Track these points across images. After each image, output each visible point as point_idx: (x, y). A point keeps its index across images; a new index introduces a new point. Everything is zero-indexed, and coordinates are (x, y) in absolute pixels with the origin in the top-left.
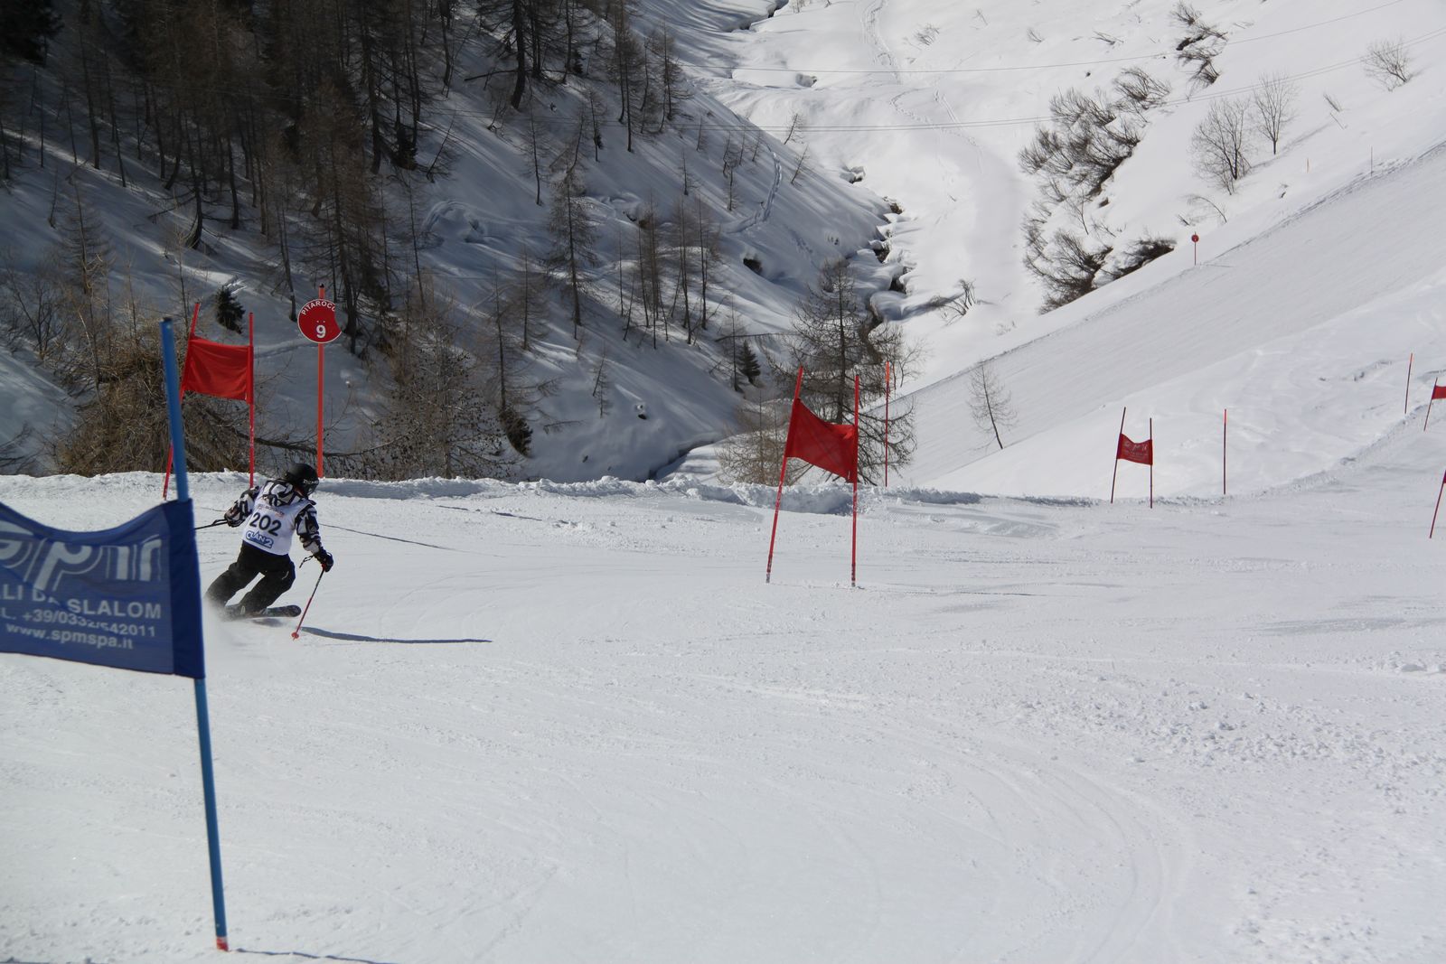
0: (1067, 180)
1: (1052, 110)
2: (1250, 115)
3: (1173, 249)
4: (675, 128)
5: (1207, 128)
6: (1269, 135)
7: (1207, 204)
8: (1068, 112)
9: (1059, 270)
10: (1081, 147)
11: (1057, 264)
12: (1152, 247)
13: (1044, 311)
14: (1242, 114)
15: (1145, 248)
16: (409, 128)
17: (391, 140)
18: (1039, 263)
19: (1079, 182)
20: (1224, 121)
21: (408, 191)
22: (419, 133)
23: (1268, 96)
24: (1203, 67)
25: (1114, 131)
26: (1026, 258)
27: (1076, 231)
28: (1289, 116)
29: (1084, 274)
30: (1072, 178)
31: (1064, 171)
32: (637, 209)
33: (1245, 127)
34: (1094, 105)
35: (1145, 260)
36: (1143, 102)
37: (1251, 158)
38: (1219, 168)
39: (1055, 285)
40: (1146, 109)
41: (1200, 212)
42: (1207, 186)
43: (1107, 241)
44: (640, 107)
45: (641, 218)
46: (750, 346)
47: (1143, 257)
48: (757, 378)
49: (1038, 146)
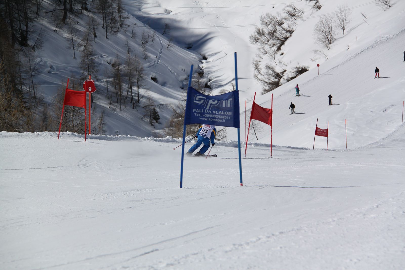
0: (268, 46)
1: (261, 21)
2: (334, 21)
3: (308, 70)
4: (123, 30)
5: (319, 26)
6: (342, 28)
7: (321, 53)
8: (267, 21)
9: (268, 78)
10: (272, 34)
11: (266, 77)
12: (300, 69)
13: (263, 93)
14: (332, 20)
15: (298, 70)
16: (25, 31)
17: (18, 36)
18: (259, 76)
19: (273, 46)
20: (325, 23)
21: (26, 55)
22: (29, 33)
23: (341, 14)
24: (316, 4)
25: (285, 28)
26: (254, 75)
27: (273, 65)
28: (349, 21)
29: (277, 80)
30: (269, 45)
31: (266, 43)
32: (111, 60)
33: (333, 25)
34: (276, 18)
35: (298, 74)
36: (294, 17)
37: (335, 36)
38: (324, 40)
39: (266, 84)
40: (295, 19)
41: (319, 56)
42: (320, 46)
43: (285, 68)
44: (110, 22)
45: (112, 63)
46: (155, 109)
47: (297, 73)
48: (159, 120)
49: (256, 34)
